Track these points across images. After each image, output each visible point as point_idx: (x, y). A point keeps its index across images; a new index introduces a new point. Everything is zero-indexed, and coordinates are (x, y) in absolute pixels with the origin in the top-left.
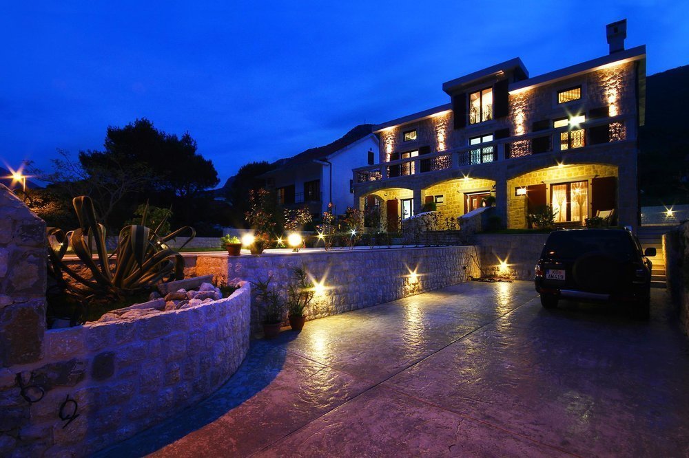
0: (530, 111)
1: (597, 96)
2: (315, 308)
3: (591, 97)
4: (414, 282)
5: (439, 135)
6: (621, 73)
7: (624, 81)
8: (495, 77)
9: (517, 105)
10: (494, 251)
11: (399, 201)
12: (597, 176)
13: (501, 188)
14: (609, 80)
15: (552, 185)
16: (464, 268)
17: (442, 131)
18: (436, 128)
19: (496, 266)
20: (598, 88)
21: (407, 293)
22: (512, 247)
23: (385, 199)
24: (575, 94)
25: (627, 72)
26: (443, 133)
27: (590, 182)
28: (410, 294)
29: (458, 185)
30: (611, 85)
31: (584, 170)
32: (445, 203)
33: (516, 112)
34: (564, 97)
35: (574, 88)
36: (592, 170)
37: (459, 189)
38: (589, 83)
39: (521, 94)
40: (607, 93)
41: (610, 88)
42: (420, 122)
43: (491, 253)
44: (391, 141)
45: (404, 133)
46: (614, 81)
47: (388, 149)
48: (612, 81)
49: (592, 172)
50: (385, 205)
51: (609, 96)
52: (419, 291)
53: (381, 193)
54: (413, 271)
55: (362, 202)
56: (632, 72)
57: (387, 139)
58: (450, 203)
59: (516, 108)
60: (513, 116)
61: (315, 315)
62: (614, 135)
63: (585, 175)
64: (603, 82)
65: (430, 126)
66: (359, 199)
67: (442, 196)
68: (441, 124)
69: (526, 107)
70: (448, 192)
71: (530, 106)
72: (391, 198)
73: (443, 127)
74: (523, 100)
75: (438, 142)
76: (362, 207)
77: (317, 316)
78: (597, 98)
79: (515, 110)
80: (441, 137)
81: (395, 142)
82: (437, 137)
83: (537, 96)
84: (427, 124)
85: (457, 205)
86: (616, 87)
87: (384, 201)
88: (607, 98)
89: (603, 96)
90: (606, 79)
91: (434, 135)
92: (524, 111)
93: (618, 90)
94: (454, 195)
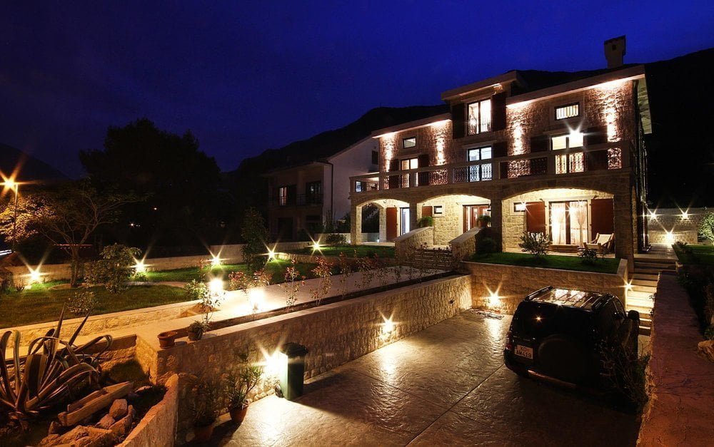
0: (529, 125)
1: (595, 114)
2: (266, 384)
3: (589, 114)
4: (389, 331)
5: (437, 144)
6: (619, 92)
7: (621, 101)
8: (492, 90)
9: (515, 119)
10: (484, 282)
11: (398, 209)
12: (596, 196)
13: (496, 208)
14: (607, 99)
15: (550, 203)
16: (452, 302)
17: (441, 140)
18: (435, 136)
19: (487, 298)
20: (596, 106)
21: (380, 344)
22: (503, 279)
23: (385, 206)
24: (573, 111)
25: (625, 91)
26: (443, 143)
27: (589, 202)
28: (385, 343)
29: (457, 197)
30: (609, 103)
32: (443, 214)
33: (514, 126)
34: (562, 113)
35: (572, 105)
37: (458, 201)
38: (588, 101)
39: (519, 108)
40: (605, 112)
41: (608, 107)
42: (420, 130)
43: (482, 283)
44: (390, 147)
45: (404, 140)
46: (612, 100)
47: (387, 155)
48: (610, 100)
49: (591, 192)
50: (385, 213)
51: (607, 115)
52: (395, 338)
54: (388, 318)
55: (360, 209)
56: (630, 92)
57: (387, 145)
58: (449, 215)
59: (514, 122)
60: (512, 130)
61: (266, 391)
62: (612, 156)
63: (584, 195)
64: (601, 100)
65: (429, 134)
66: (355, 208)
67: (441, 207)
68: (440, 133)
69: (524, 121)
70: (446, 203)
71: (528, 120)
72: (390, 206)
73: (442, 136)
74: (521, 114)
75: (437, 152)
76: (359, 216)
77: (268, 392)
78: (595, 117)
79: (512, 124)
80: (440, 146)
81: (395, 148)
82: (436, 146)
83: (534, 111)
84: (426, 132)
85: (456, 216)
86: (615, 106)
87: (383, 208)
88: (605, 117)
89: (601, 115)
90: (603, 98)
91: (433, 143)
92: (522, 125)
93: (616, 109)
94: (452, 207)
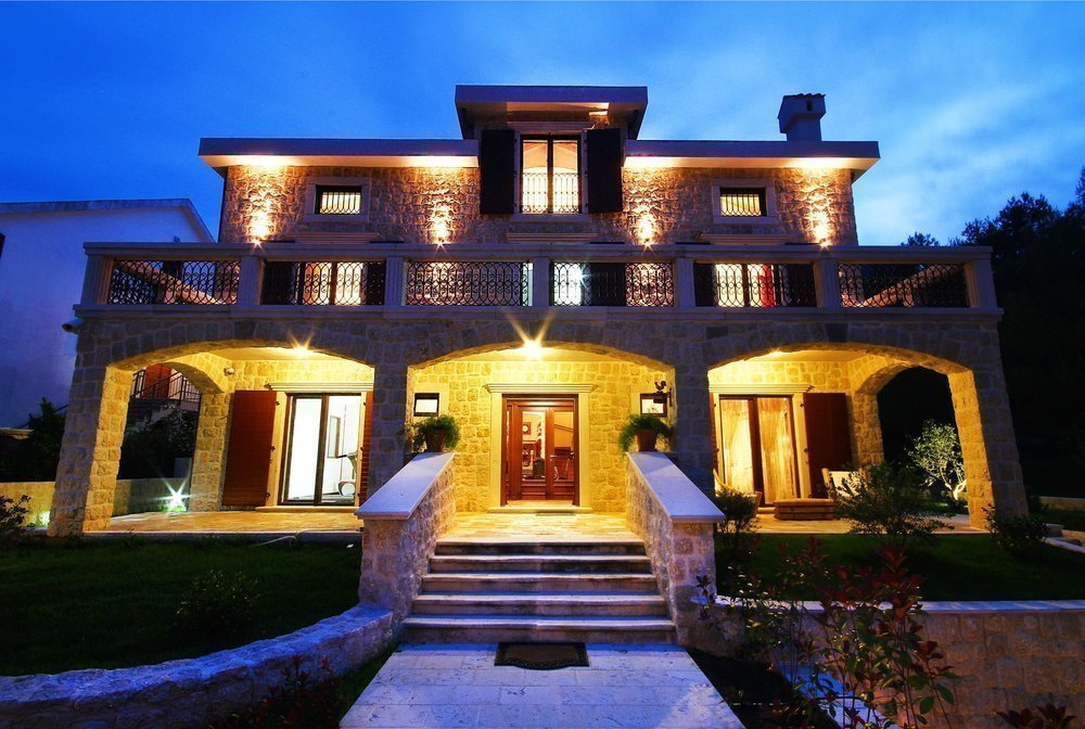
0: (670, 215)
1: (796, 219)
3: (785, 217)
5: (433, 218)
6: (832, 185)
7: (837, 203)
9: (639, 194)
11: (282, 398)
12: (809, 388)
14: (812, 194)
17: (445, 209)
18: (427, 198)
20: (795, 202)
23: (227, 386)
25: (841, 187)
26: (449, 218)
27: (798, 400)
29: (488, 370)
30: (817, 203)
31: (785, 371)
33: (637, 211)
34: (730, 206)
36: (800, 373)
37: (490, 380)
38: (780, 189)
40: (810, 217)
41: (815, 210)
42: (377, 172)
44: (268, 203)
45: (321, 190)
46: (821, 197)
48: (818, 197)
49: (800, 376)
50: (223, 408)
51: (815, 224)
53: (209, 362)
55: (119, 386)
57: (254, 192)
58: (461, 421)
59: (638, 201)
60: (633, 219)
63: (788, 382)
64: (803, 194)
65: (406, 188)
66: (101, 376)
67: (435, 396)
68: (443, 192)
69: (659, 204)
70: (453, 386)
71: (668, 205)
72: (253, 383)
73: (450, 199)
74: (650, 185)
76: (113, 408)
78: (795, 223)
79: (633, 204)
80: (440, 226)
81: (285, 208)
82: (427, 222)
83: (679, 187)
84: (397, 181)
85: (483, 425)
86: (826, 210)
87: (218, 391)
88: (811, 228)
89: (805, 223)
90: (807, 189)
91: (416, 215)
92: (653, 211)
93: (829, 216)
94: (473, 398)
